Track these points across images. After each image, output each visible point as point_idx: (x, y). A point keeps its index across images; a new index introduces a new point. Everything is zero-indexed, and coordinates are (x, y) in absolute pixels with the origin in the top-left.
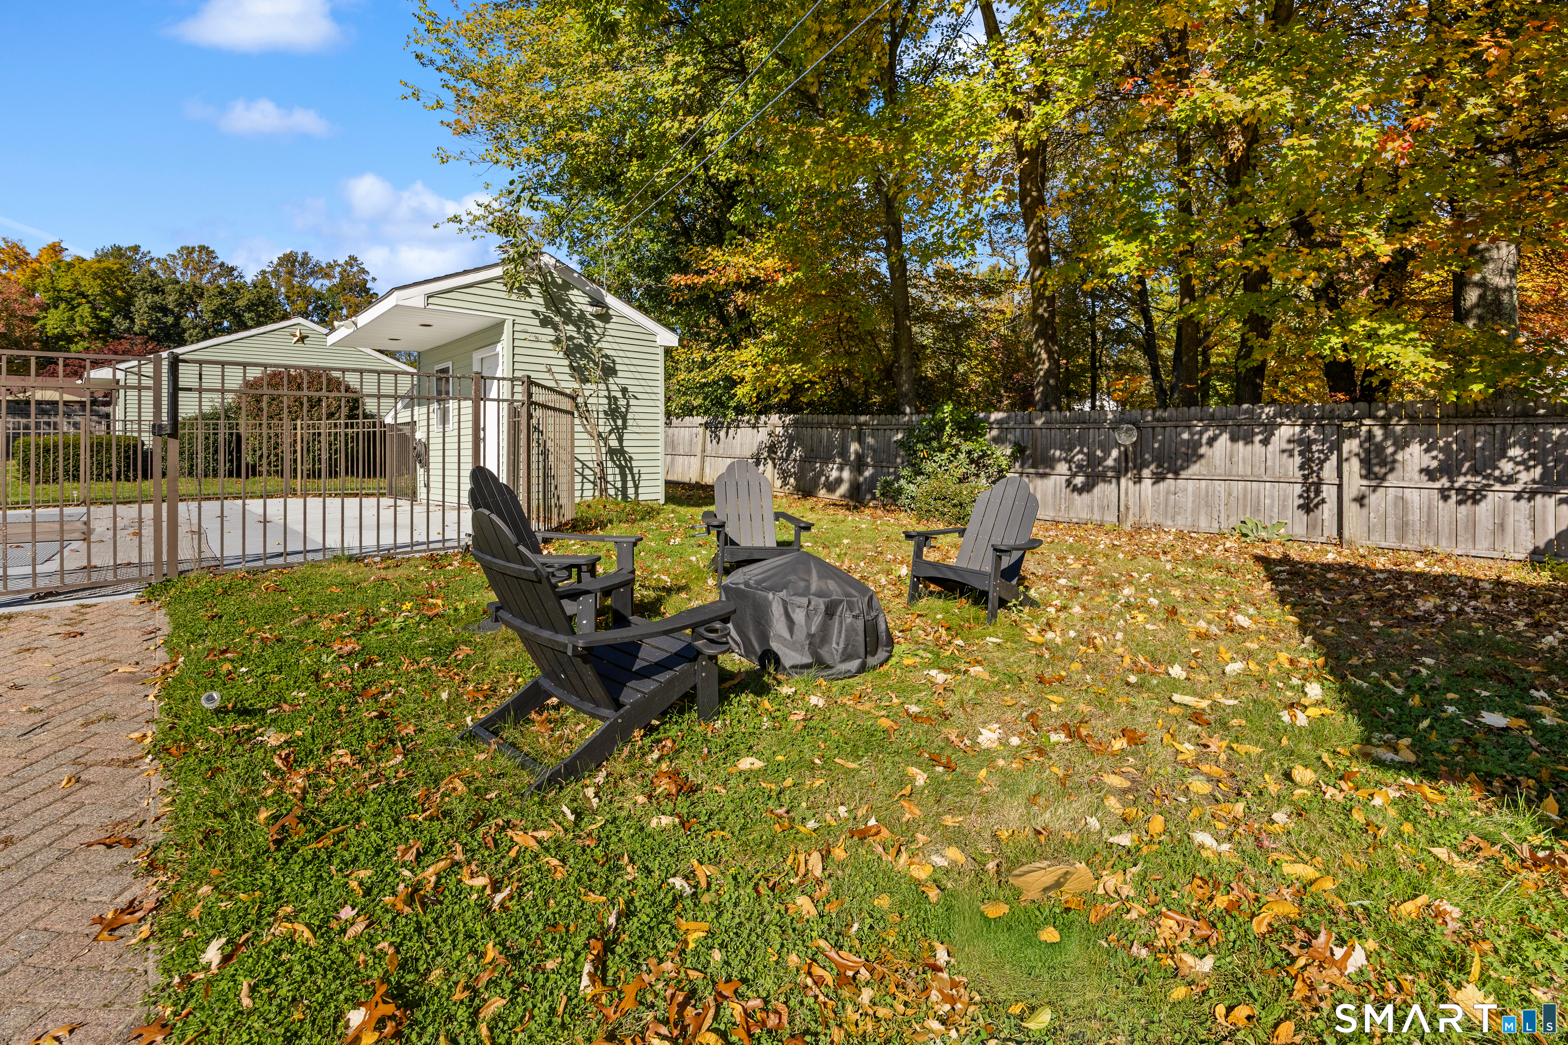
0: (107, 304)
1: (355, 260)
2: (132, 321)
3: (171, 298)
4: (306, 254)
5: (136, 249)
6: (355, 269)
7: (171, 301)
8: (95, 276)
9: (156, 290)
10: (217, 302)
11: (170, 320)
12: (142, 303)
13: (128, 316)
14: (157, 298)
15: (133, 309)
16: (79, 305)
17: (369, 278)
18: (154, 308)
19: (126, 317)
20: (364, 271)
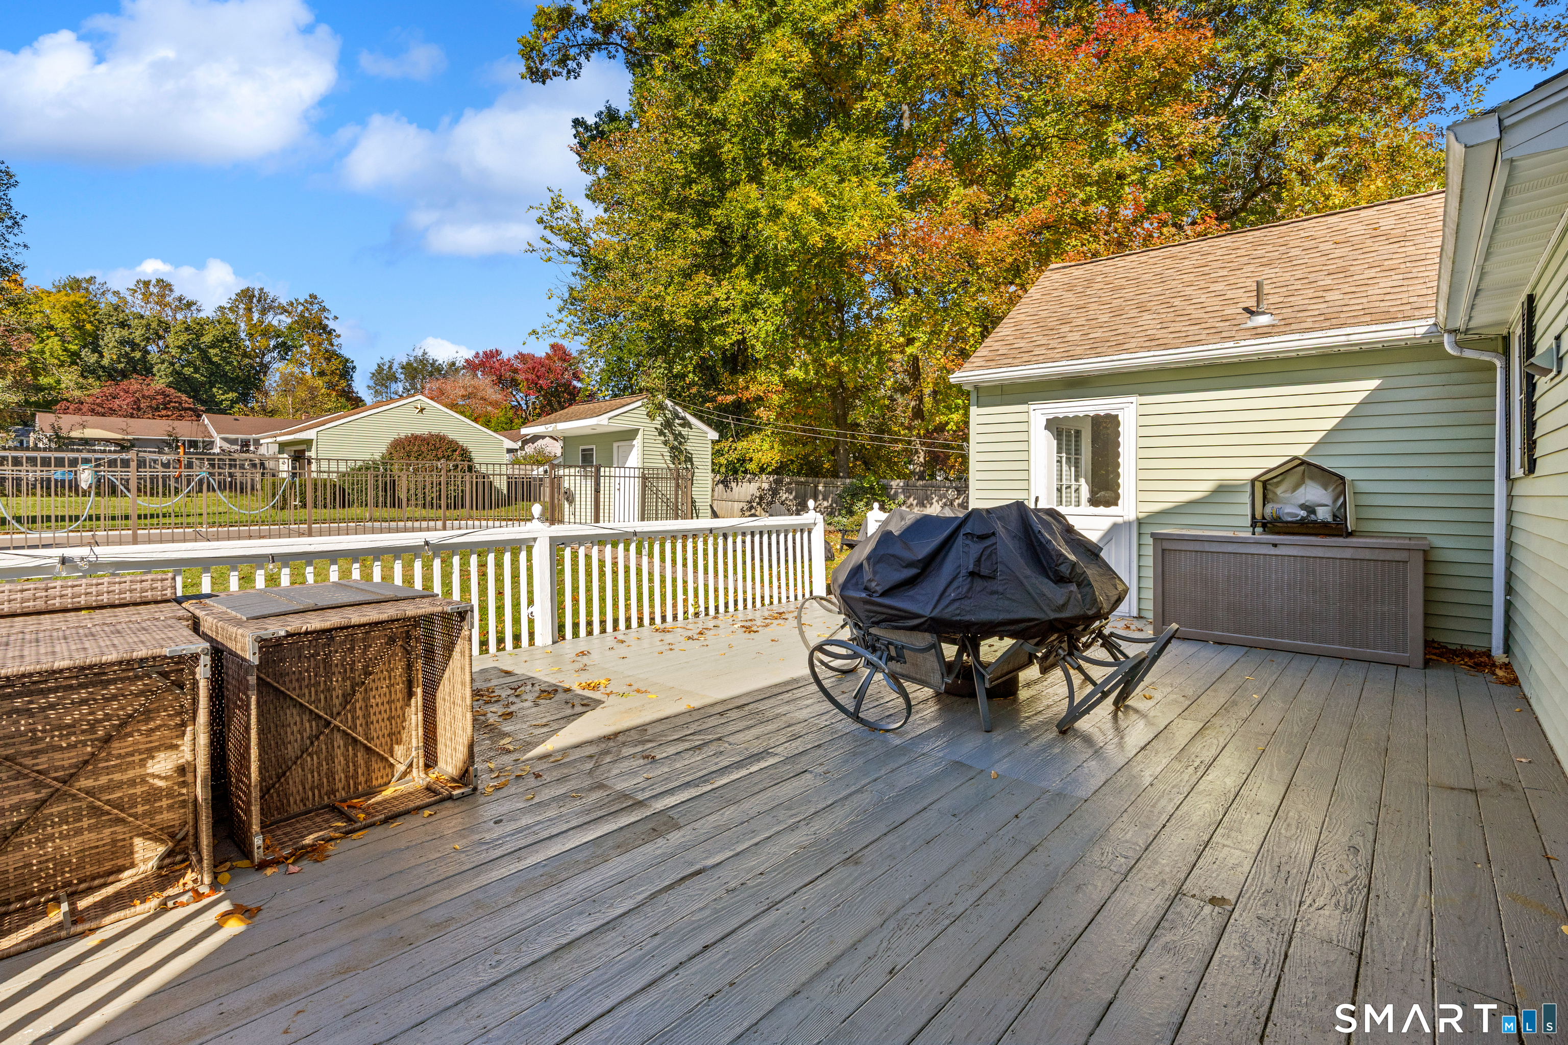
0: (76, 338)
1: (316, 298)
2: (101, 356)
3: (138, 333)
4: (261, 289)
5: (91, 280)
6: (316, 307)
7: (137, 335)
8: (65, 310)
9: (123, 325)
10: (184, 337)
11: (138, 355)
12: (111, 337)
13: (96, 349)
14: (125, 333)
15: (101, 343)
16: (48, 337)
17: (331, 316)
18: (122, 342)
19: (94, 351)
20: (324, 309)
